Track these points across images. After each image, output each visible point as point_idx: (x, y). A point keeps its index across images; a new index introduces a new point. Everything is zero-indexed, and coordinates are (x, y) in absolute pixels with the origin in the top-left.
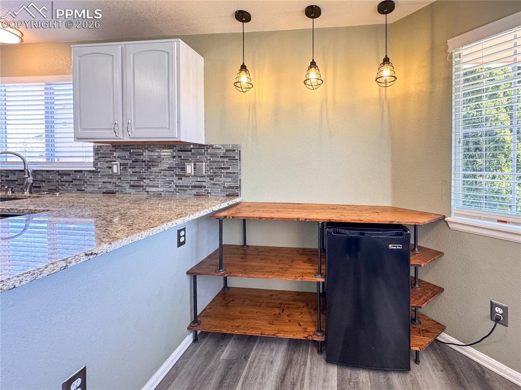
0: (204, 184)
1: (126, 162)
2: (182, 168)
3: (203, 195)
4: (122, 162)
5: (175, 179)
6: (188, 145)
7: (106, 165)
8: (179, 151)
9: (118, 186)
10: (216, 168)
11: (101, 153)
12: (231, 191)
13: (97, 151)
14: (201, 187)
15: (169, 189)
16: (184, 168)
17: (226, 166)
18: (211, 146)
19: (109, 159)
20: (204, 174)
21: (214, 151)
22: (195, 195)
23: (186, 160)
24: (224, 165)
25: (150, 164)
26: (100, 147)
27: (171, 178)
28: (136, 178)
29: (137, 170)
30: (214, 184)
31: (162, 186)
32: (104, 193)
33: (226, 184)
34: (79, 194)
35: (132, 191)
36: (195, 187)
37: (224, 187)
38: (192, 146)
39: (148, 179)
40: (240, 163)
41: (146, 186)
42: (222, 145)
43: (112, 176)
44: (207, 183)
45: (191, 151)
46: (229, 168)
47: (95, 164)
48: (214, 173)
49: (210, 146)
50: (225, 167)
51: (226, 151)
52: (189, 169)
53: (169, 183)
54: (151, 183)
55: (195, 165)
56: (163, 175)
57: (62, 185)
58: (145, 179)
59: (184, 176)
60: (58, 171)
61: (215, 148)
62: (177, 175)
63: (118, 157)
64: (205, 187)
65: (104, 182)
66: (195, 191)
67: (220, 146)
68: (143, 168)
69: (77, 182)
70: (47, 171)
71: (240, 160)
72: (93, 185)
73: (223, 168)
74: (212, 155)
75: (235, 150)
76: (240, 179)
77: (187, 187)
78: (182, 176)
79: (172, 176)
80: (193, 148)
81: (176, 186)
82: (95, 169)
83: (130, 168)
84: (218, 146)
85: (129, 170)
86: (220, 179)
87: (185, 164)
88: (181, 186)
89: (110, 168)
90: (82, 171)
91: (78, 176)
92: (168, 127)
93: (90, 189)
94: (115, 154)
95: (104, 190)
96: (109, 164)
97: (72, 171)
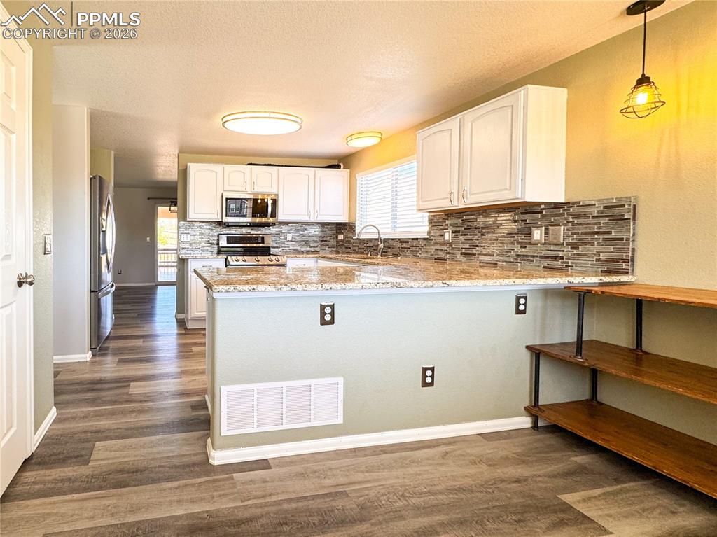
0: (561, 254)
1: (458, 229)
2: (527, 234)
3: (557, 268)
4: (454, 229)
5: (517, 248)
6: (537, 205)
7: (439, 233)
8: (522, 213)
9: (449, 253)
10: (582, 233)
11: (435, 222)
12: (613, 266)
13: (431, 220)
14: (555, 258)
15: (507, 259)
16: (530, 234)
17: (604, 229)
18: (577, 204)
19: (441, 227)
20: (562, 241)
21: (581, 210)
22: (544, 267)
23: (535, 224)
24: (599, 228)
25: (484, 231)
26: (434, 216)
27: (510, 247)
28: (468, 246)
29: (470, 237)
30: (578, 255)
31: (498, 255)
32: (435, 259)
33: (601, 254)
34: (415, 259)
35: (463, 259)
36: (547, 257)
37: (598, 260)
38: (543, 206)
39: (481, 247)
40: (634, 223)
41: (479, 254)
42: (599, 200)
43: (444, 243)
44: (567, 252)
45: (541, 212)
46: (609, 233)
47: (429, 233)
48: (580, 240)
49: (574, 204)
50: (601, 230)
51: (605, 207)
52: (538, 235)
53: (507, 252)
54: (484, 251)
55: (547, 229)
56: (501, 243)
57: (402, 251)
58: (477, 246)
59: (530, 243)
60: (399, 239)
61: (583, 206)
62: (518, 242)
63: (450, 225)
64: (562, 258)
65: (436, 249)
66: (545, 263)
67: (593, 202)
68: (476, 235)
69: (413, 249)
70: (392, 239)
71: (634, 219)
72: (427, 252)
73: (597, 233)
74: (576, 216)
75: (624, 206)
76: (633, 249)
77: (533, 257)
78: (526, 243)
79: (512, 243)
80: (544, 209)
81: (518, 256)
82: (428, 237)
83: (462, 235)
84: (588, 203)
85: (461, 237)
86: (592, 248)
87: (530, 229)
88: (524, 256)
89: (443, 235)
90: (417, 239)
91: (415, 243)
92: (508, 187)
93: (423, 255)
94: (447, 222)
95: (436, 257)
96: (441, 233)
97: (409, 239)
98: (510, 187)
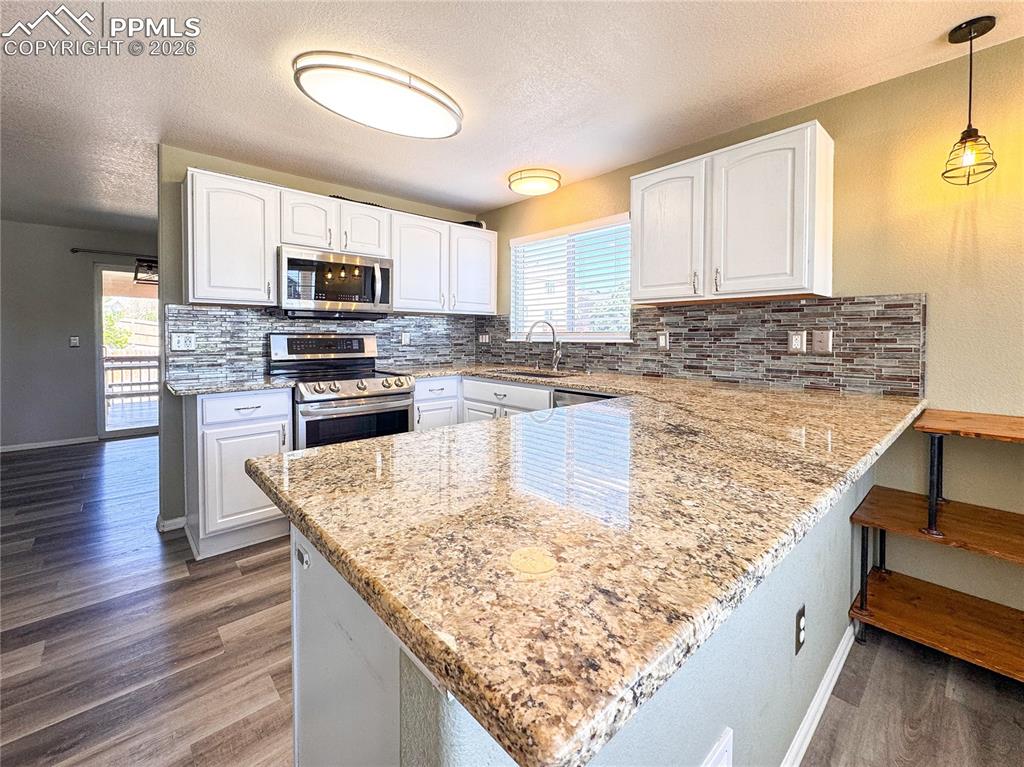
0: (829, 369)
1: (678, 330)
2: (781, 340)
3: (824, 388)
4: (673, 330)
5: (767, 360)
6: (793, 300)
7: (648, 335)
8: (773, 311)
9: (666, 366)
10: (858, 340)
11: (643, 320)
12: (897, 385)
13: (636, 315)
14: (821, 374)
15: (754, 375)
16: (787, 340)
17: (886, 336)
18: (851, 300)
19: (653, 327)
20: (830, 350)
21: (855, 308)
22: (806, 387)
23: (793, 327)
24: (880, 334)
25: (719, 333)
26: (640, 310)
27: (757, 358)
28: (694, 356)
29: (696, 342)
30: (853, 370)
31: (740, 369)
32: (644, 375)
33: (883, 370)
34: (610, 375)
35: (686, 374)
36: (808, 373)
37: (879, 377)
38: (803, 302)
39: (715, 357)
40: (925, 329)
41: (711, 368)
42: (878, 297)
43: (656, 351)
44: (837, 366)
45: (800, 310)
46: (893, 341)
47: (633, 335)
48: (854, 349)
49: (846, 299)
50: (882, 337)
51: (887, 306)
52: (798, 341)
53: (753, 365)
54: (720, 364)
55: (810, 334)
56: (743, 352)
57: (590, 362)
58: (709, 356)
59: (786, 353)
60: (585, 344)
61: (858, 303)
62: (769, 352)
63: (667, 324)
64: (830, 374)
65: (645, 360)
66: (807, 381)
67: (872, 299)
68: (708, 339)
69: (608, 359)
70: (573, 344)
71: (924, 324)
72: (630, 363)
73: (877, 340)
74: (851, 317)
75: (912, 305)
76: (924, 363)
77: (790, 372)
78: (779, 353)
79: (760, 353)
80: (805, 305)
81: (768, 370)
82: (632, 341)
83: (685, 339)
84: (864, 300)
85: (684, 343)
86: (870, 361)
87: (787, 334)
88: (777, 371)
89: (655, 339)
90: (615, 344)
91: (611, 350)
92: (788, 271)
93: (625, 368)
94: (662, 320)
95: (645, 371)
96: (653, 335)
97: (602, 344)
98: (792, 271)
